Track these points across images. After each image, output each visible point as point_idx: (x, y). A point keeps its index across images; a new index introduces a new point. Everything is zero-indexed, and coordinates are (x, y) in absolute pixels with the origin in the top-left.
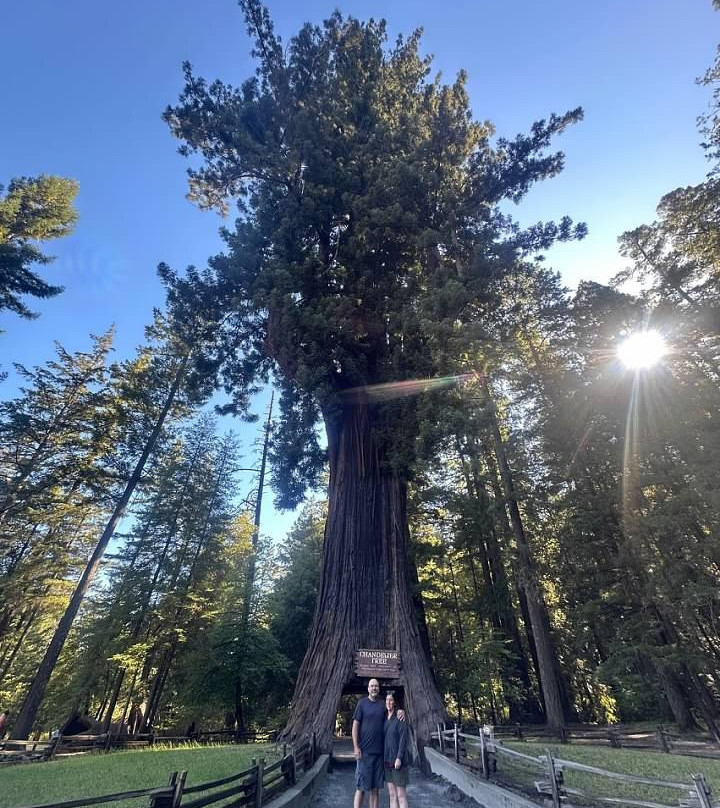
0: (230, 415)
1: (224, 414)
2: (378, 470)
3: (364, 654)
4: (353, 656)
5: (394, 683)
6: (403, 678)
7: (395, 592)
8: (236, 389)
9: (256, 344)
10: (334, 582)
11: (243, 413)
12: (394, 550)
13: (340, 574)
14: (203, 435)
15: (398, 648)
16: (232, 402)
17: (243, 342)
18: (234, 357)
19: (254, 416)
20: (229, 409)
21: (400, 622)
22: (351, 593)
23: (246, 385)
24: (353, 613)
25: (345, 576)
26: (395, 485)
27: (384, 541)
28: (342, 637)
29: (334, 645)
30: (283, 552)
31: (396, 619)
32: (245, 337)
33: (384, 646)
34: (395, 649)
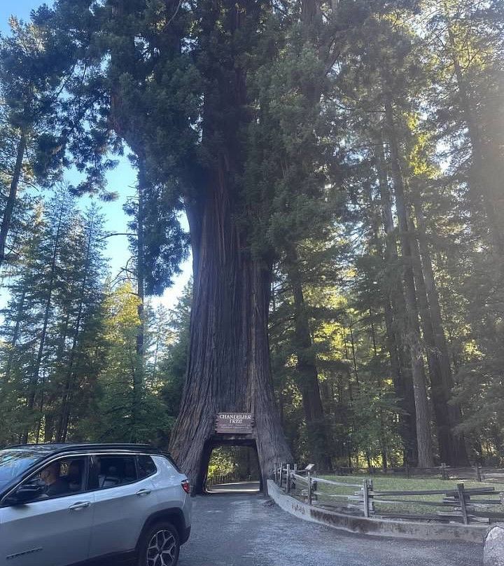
0: (87, 195)
1: (79, 195)
2: (240, 255)
3: (223, 416)
4: (214, 418)
5: (248, 437)
6: (255, 433)
7: (253, 366)
8: (89, 165)
9: (103, 111)
10: (199, 360)
11: (100, 191)
12: (253, 330)
13: (204, 353)
14: (63, 209)
15: (252, 411)
16: (86, 181)
17: (88, 112)
18: (81, 130)
19: (113, 194)
20: (85, 188)
21: (256, 391)
22: (213, 369)
23: (99, 159)
24: (215, 385)
25: (208, 354)
26: (257, 269)
27: (244, 323)
28: (205, 404)
29: (199, 410)
30: (175, 317)
31: (252, 388)
32: (88, 105)
33: (241, 410)
34: (250, 412)
